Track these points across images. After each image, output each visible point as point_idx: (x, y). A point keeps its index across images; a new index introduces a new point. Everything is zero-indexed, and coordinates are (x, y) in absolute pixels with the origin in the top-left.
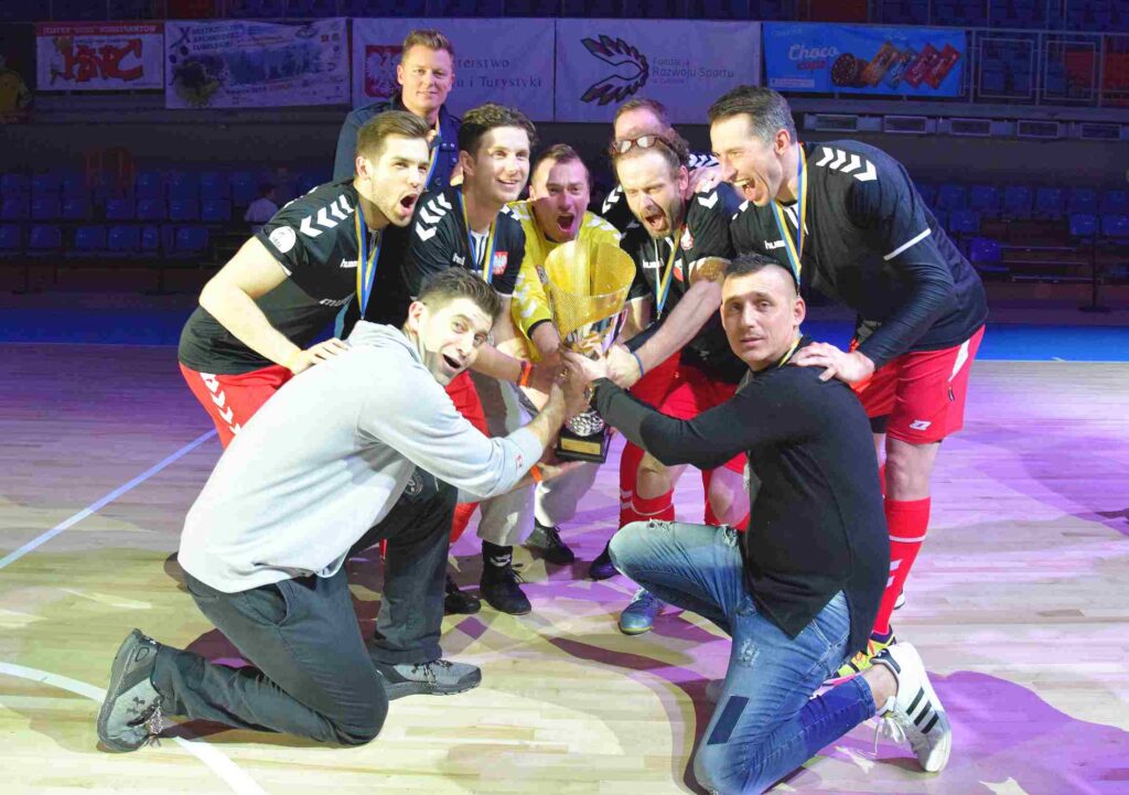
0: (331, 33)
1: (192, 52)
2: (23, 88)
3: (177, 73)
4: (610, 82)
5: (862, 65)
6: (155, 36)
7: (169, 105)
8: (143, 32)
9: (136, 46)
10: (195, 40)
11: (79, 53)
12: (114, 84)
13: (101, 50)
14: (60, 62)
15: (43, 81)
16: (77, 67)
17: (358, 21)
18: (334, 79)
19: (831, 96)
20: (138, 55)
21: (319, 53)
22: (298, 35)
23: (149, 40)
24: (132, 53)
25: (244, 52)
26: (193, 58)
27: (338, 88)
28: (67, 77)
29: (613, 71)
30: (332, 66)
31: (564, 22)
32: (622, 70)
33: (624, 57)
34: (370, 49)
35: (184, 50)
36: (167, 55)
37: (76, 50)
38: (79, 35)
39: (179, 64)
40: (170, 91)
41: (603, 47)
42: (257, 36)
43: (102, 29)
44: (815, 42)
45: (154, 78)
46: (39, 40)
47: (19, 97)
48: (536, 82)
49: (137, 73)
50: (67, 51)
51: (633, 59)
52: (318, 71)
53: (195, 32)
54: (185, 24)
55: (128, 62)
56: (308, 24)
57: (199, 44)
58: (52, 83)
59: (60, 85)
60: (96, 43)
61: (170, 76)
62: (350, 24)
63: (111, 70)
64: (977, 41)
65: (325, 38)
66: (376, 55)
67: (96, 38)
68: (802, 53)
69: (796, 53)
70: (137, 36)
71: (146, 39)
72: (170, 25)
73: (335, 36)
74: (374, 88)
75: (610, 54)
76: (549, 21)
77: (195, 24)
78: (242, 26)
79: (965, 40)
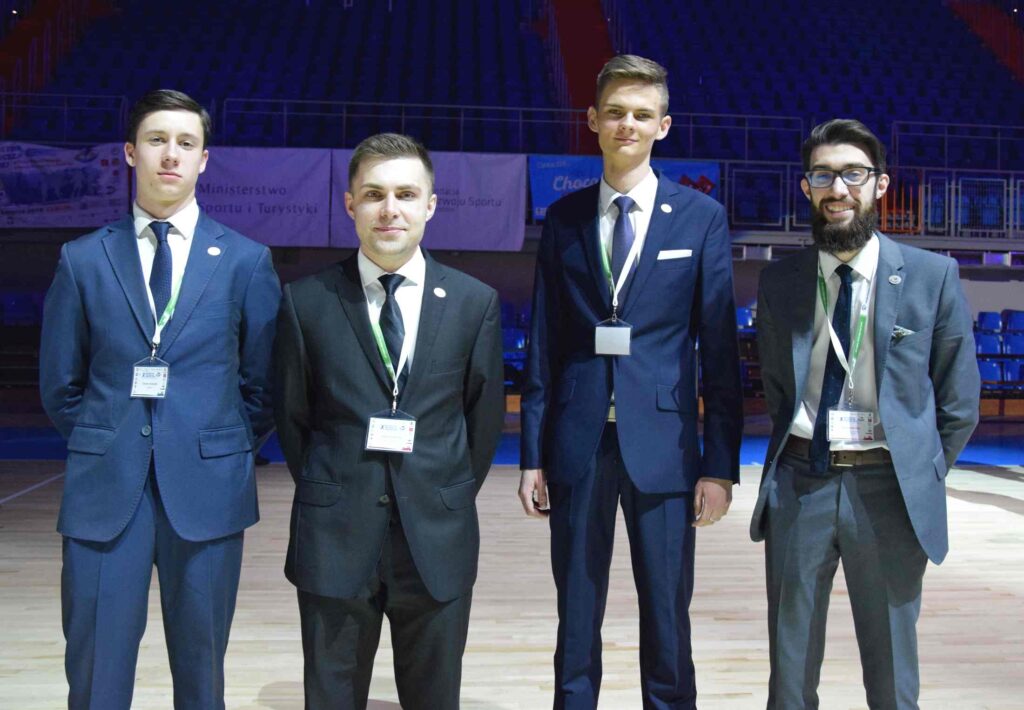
0: (110, 158)
18: (112, 203)
21: (98, 177)
22: (77, 158)
25: (20, 174)
27: (116, 211)
30: (111, 190)
31: (339, 153)
42: (34, 158)
44: (578, 174)
48: (313, 210)
52: (96, 194)
56: (89, 149)
64: (730, 172)
65: (105, 163)
68: (565, 183)
69: (560, 184)
73: (115, 161)
76: (326, 151)
78: (19, 148)
79: (718, 171)
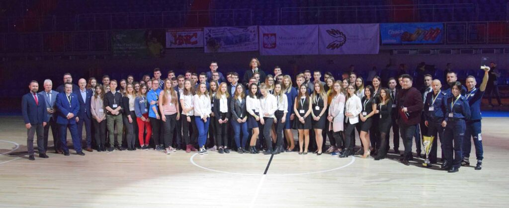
1: (212, 36)
2: (162, 47)
3: (208, 43)
4: (335, 42)
5: (411, 35)
6: (201, 32)
7: (205, 52)
9: (195, 35)
11: (179, 37)
12: (190, 46)
13: (185, 36)
14: (173, 40)
15: (168, 45)
16: (177, 42)
17: (261, 27)
18: (254, 44)
19: (402, 44)
20: (196, 37)
21: (249, 36)
22: (243, 31)
23: (199, 33)
24: (194, 37)
25: (227, 37)
26: (212, 38)
27: (255, 46)
28: (175, 43)
29: (335, 39)
30: (253, 39)
31: (321, 26)
32: (338, 39)
33: (339, 35)
34: (264, 35)
35: (210, 36)
36: (205, 37)
37: (177, 36)
38: (178, 32)
39: (208, 40)
40: (205, 47)
41: (333, 32)
42: (231, 31)
43: (185, 30)
44: (396, 29)
45: (200, 44)
46: (167, 34)
47: (161, 50)
48: (314, 43)
49: (196, 42)
50: (175, 36)
51: (342, 36)
52: (249, 41)
53: (213, 30)
54: (210, 28)
55: (193, 39)
56: (247, 28)
57: (214, 34)
58: (171, 46)
59: (173, 46)
60: (184, 34)
61: (205, 44)
62: (258, 27)
63: (188, 42)
64: (447, 26)
65: (251, 32)
66: (266, 37)
67: (183, 32)
68: (392, 32)
69: (390, 32)
70: (196, 32)
71: (198, 32)
72: (205, 28)
73: (254, 31)
74: (266, 46)
75: (335, 34)
76: (317, 25)
77: (213, 28)
78: (227, 29)
79: (442, 26)
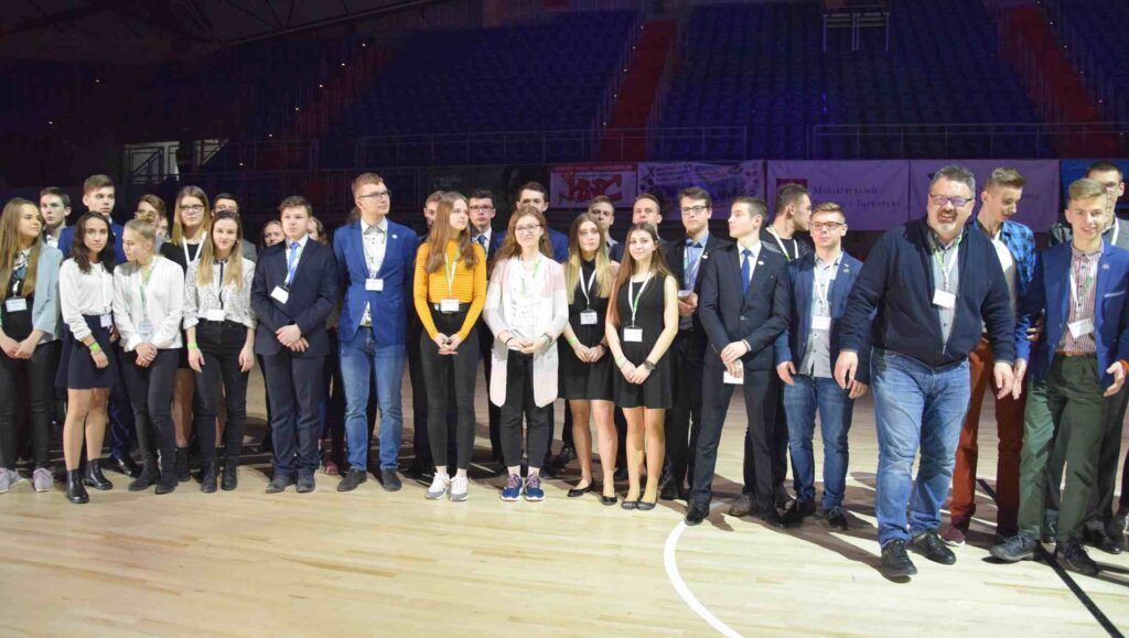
0: (752, 170)
1: (655, 182)
6: (629, 172)
8: (623, 170)
9: (617, 180)
10: (659, 175)
11: (579, 183)
13: (593, 182)
14: (566, 190)
16: (576, 194)
17: (769, 162)
20: (619, 185)
21: (744, 184)
22: (730, 172)
23: (627, 176)
24: (615, 184)
26: (657, 187)
28: (571, 198)
31: (913, 162)
34: (779, 182)
35: (651, 182)
36: (640, 183)
37: (576, 181)
38: (579, 171)
42: (702, 172)
43: (594, 168)
46: (552, 175)
48: (897, 203)
49: (618, 197)
50: (570, 183)
53: (658, 169)
54: (651, 164)
55: (612, 190)
56: (737, 165)
57: (660, 178)
58: (559, 203)
59: (565, 204)
60: (591, 177)
62: (765, 166)
65: (748, 174)
67: (589, 173)
70: (618, 173)
71: (623, 173)
72: (641, 166)
73: (755, 173)
76: (905, 162)
77: (658, 165)
78: (691, 166)
